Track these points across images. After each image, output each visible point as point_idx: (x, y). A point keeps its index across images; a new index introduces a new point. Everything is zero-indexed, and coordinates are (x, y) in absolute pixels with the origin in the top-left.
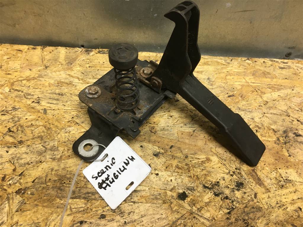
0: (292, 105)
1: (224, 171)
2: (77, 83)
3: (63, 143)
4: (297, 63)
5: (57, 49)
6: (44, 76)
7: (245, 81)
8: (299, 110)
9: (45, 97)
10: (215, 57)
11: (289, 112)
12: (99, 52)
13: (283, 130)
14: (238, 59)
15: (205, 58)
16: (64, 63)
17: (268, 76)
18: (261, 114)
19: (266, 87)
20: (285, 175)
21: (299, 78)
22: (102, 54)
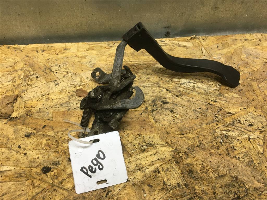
7: (124, 61)
8: (170, 80)
11: (160, 83)
13: (152, 100)
15: (90, 44)
20: (148, 140)
21: (173, 53)
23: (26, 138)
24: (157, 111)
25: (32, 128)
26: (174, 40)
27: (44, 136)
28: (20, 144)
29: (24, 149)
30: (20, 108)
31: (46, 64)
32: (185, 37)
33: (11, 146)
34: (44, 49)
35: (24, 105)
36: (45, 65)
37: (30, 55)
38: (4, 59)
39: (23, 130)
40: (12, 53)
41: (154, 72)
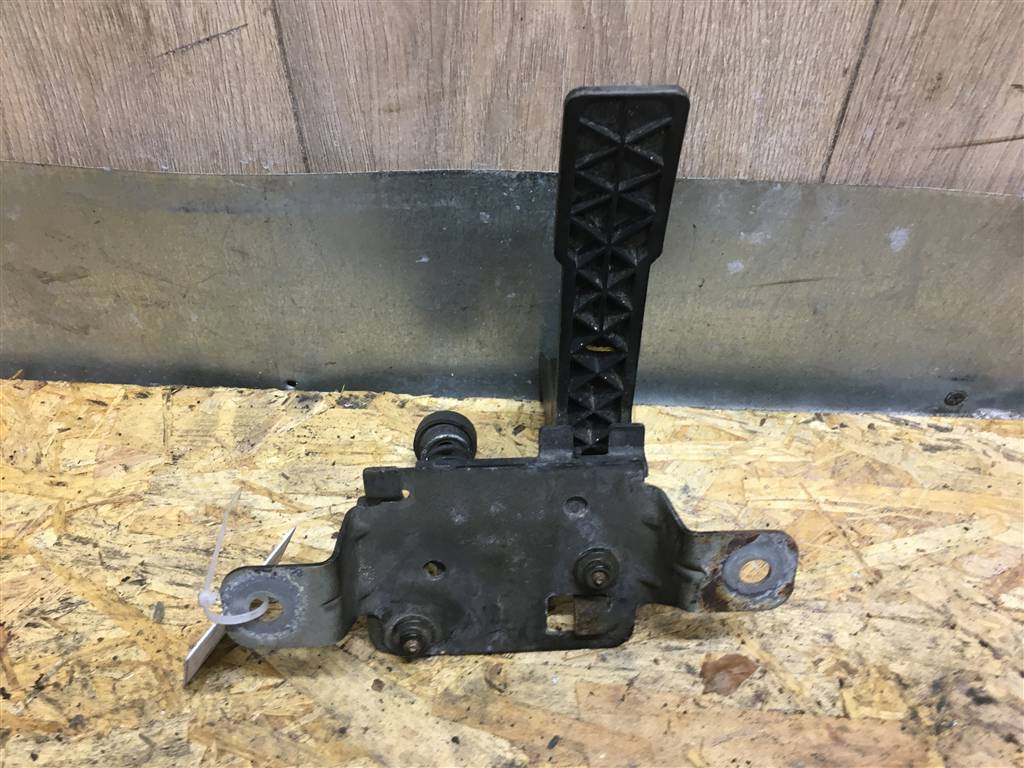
0: (966, 585)
2: (266, 513)
3: (207, 728)
4: (983, 430)
5: (212, 394)
6: (165, 490)
7: (806, 497)
9: (163, 562)
10: (709, 412)
11: (953, 611)
12: (341, 402)
13: (931, 681)
14: (784, 419)
15: (675, 417)
16: (230, 441)
17: (886, 476)
18: (856, 618)
19: (877, 517)
21: (989, 484)
22: (349, 410)
24: (955, 730)
34: (522, 422)
41: (925, 559)
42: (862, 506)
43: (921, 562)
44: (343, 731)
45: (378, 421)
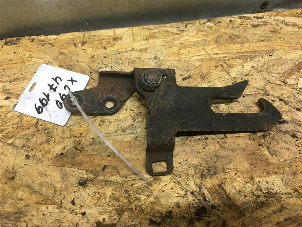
0: (272, 78)
1: (178, 193)
4: (276, 16)
7: (205, 53)
8: (282, 83)
10: (164, 25)
11: (267, 89)
12: (6, 43)
14: (195, 23)
15: (150, 29)
17: (238, 40)
19: (234, 57)
20: (265, 187)
21: (280, 37)
22: (10, 46)
23: (80, 187)
24: (271, 136)
25: (87, 171)
26: (277, 15)
27: (107, 183)
28: (74, 198)
29: (81, 206)
30: (64, 138)
31: (92, 65)
32: (294, 10)
33: (61, 201)
34: (85, 41)
35: (69, 133)
36: (89, 66)
37: (66, 51)
38: (29, 59)
39: (74, 174)
40: (39, 49)
41: (255, 70)
42: (229, 53)
43: (253, 71)
44: (13, 178)
45: (22, 49)
